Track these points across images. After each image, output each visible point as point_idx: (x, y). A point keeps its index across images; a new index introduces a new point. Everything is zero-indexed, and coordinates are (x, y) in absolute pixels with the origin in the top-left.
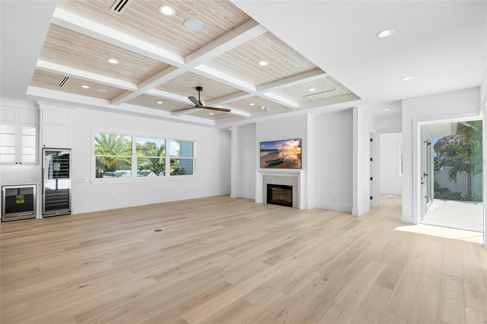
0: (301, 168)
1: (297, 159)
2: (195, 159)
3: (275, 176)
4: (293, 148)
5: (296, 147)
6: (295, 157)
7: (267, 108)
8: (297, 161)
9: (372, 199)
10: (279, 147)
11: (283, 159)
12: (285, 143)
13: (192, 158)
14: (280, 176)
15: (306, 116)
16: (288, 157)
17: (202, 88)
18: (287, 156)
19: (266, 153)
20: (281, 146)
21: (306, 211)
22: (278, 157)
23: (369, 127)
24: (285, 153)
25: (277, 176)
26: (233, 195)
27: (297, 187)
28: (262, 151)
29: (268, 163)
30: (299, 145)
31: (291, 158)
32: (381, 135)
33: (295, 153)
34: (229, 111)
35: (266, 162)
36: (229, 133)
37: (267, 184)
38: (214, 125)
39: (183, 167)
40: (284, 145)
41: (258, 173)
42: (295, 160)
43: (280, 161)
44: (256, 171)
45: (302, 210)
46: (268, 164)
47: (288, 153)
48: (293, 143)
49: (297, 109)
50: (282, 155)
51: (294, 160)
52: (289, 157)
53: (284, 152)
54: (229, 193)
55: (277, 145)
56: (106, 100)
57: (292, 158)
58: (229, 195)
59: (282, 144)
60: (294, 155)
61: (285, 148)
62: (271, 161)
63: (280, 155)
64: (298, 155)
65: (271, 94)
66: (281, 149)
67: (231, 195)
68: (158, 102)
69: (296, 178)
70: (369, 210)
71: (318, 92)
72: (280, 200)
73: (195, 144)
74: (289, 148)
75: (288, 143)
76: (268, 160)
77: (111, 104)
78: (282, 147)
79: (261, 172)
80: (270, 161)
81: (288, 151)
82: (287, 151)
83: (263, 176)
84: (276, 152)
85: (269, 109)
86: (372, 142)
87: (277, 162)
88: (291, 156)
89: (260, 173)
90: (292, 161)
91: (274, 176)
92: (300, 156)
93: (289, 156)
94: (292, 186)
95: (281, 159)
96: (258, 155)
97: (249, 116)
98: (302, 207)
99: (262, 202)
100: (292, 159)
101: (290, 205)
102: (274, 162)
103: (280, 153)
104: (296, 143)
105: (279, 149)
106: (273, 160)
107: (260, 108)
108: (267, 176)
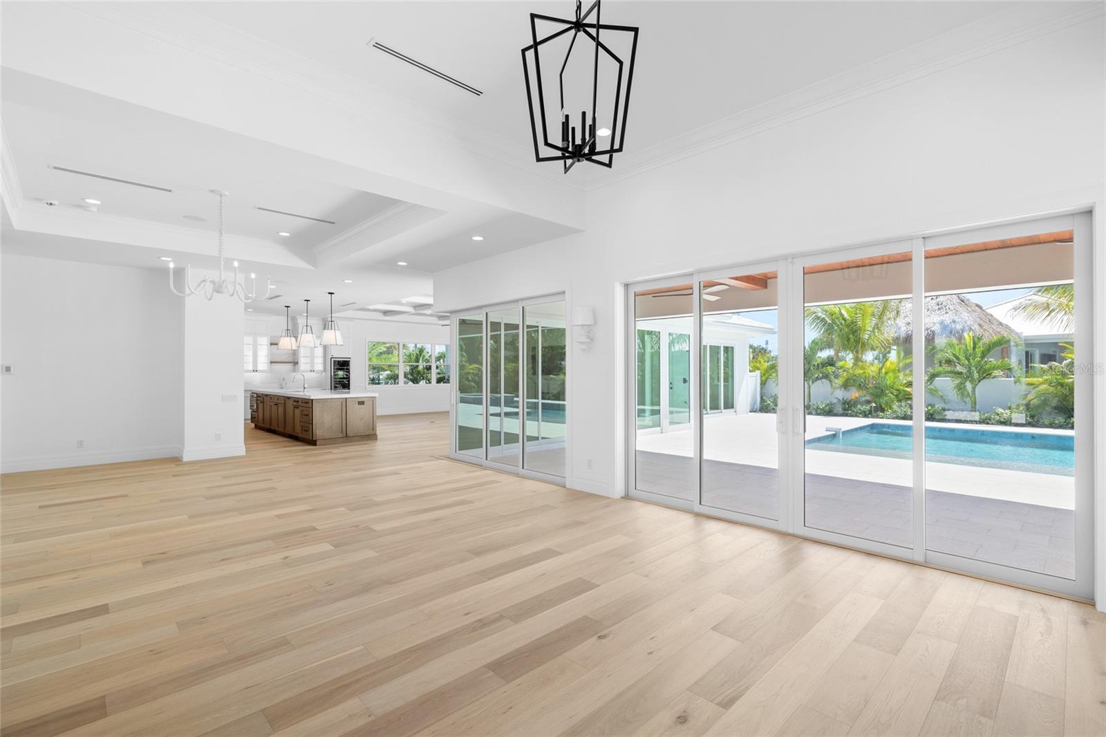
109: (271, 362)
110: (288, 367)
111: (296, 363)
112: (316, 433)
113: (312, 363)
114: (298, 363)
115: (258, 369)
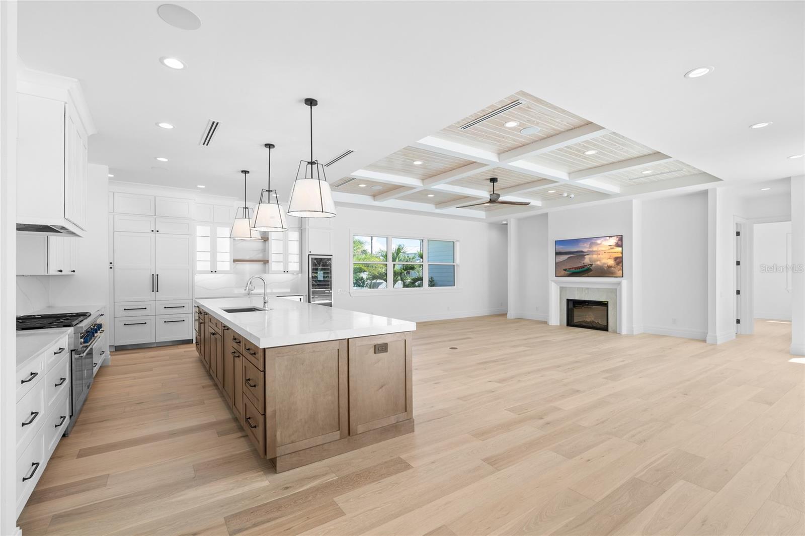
0: (622, 277)
1: (613, 265)
2: (457, 265)
3: (580, 288)
4: (607, 249)
5: (612, 247)
6: (611, 262)
7: (570, 194)
8: (614, 268)
9: (739, 323)
10: (585, 248)
11: (591, 265)
12: (594, 241)
13: (453, 264)
14: (588, 288)
15: (630, 203)
16: (598, 263)
17: (497, 179)
18: (597, 260)
19: (565, 257)
20: (588, 246)
21: (630, 336)
22: (583, 262)
23: (734, 216)
24: (595, 256)
25: (582, 288)
26: (511, 315)
27: (615, 304)
28: (558, 254)
29: (568, 271)
30: (617, 243)
31: (604, 264)
32: (756, 227)
33: (610, 256)
34: (527, 204)
35: (565, 270)
36: (503, 228)
37: (567, 299)
38: (484, 218)
39: (433, 276)
40: (592, 244)
41: (553, 283)
42: (611, 267)
43: (586, 268)
44: (550, 282)
45: (624, 335)
46: (568, 273)
47: (599, 256)
48: (607, 240)
49: (616, 195)
50: (590, 259)
51: (609, 267)
52: (601, 263)
53: (593, 254)
54: (505, 313)
55: (581, 245)
56: (370, 197)
57: (606, 264)
58: (504, 315)
59: (589, 243)
60: (610, 258)
61: (595, 249)
62: (573, 268)
63: (587, 260)
64: (616, 259)
65: (591, 182)
66: (588, 250)
67: (508, 315)
68: (429, 196)
69: (615, 291)
70: (735, 338)
71: (655, 174)
72: (587, 321)
73: (457, 245)
74: (600, 249)
75: (599, 241)
76: (568, 267)
77: (374, 200)
78: (590, 248)
79: (556, 282)
80: (570, 269)
81: (599, 253)
82: (597, 253)
83: (560, 287)
84: (581, 255)
85: (572, 196)
86: (739, 237)
87: (581, 270)
88: (604, 261)
89: (555, 284)
90: (605, 268)
91: (578, 288)
92: (619, 261)
93: (600, 261)
94: (608, 302)
95: (588, 265)
96: (551, 259)
97: (541, 205)
98: (624, 331)
99: (559, 324)
100: (606, 266)
101: (605, 328)
102: (577, 271)
103: (586, 257)
104: (613, 241)
105: (585, 250)
106: (575, 267)
107: (561, 194)
108: (566, 287)
109: (235, 261)
110: (257, 266)
111: (266, 262)
112: (275, 440)
113: (286, 262)
114: (268, 261)
115: (218, 269)
